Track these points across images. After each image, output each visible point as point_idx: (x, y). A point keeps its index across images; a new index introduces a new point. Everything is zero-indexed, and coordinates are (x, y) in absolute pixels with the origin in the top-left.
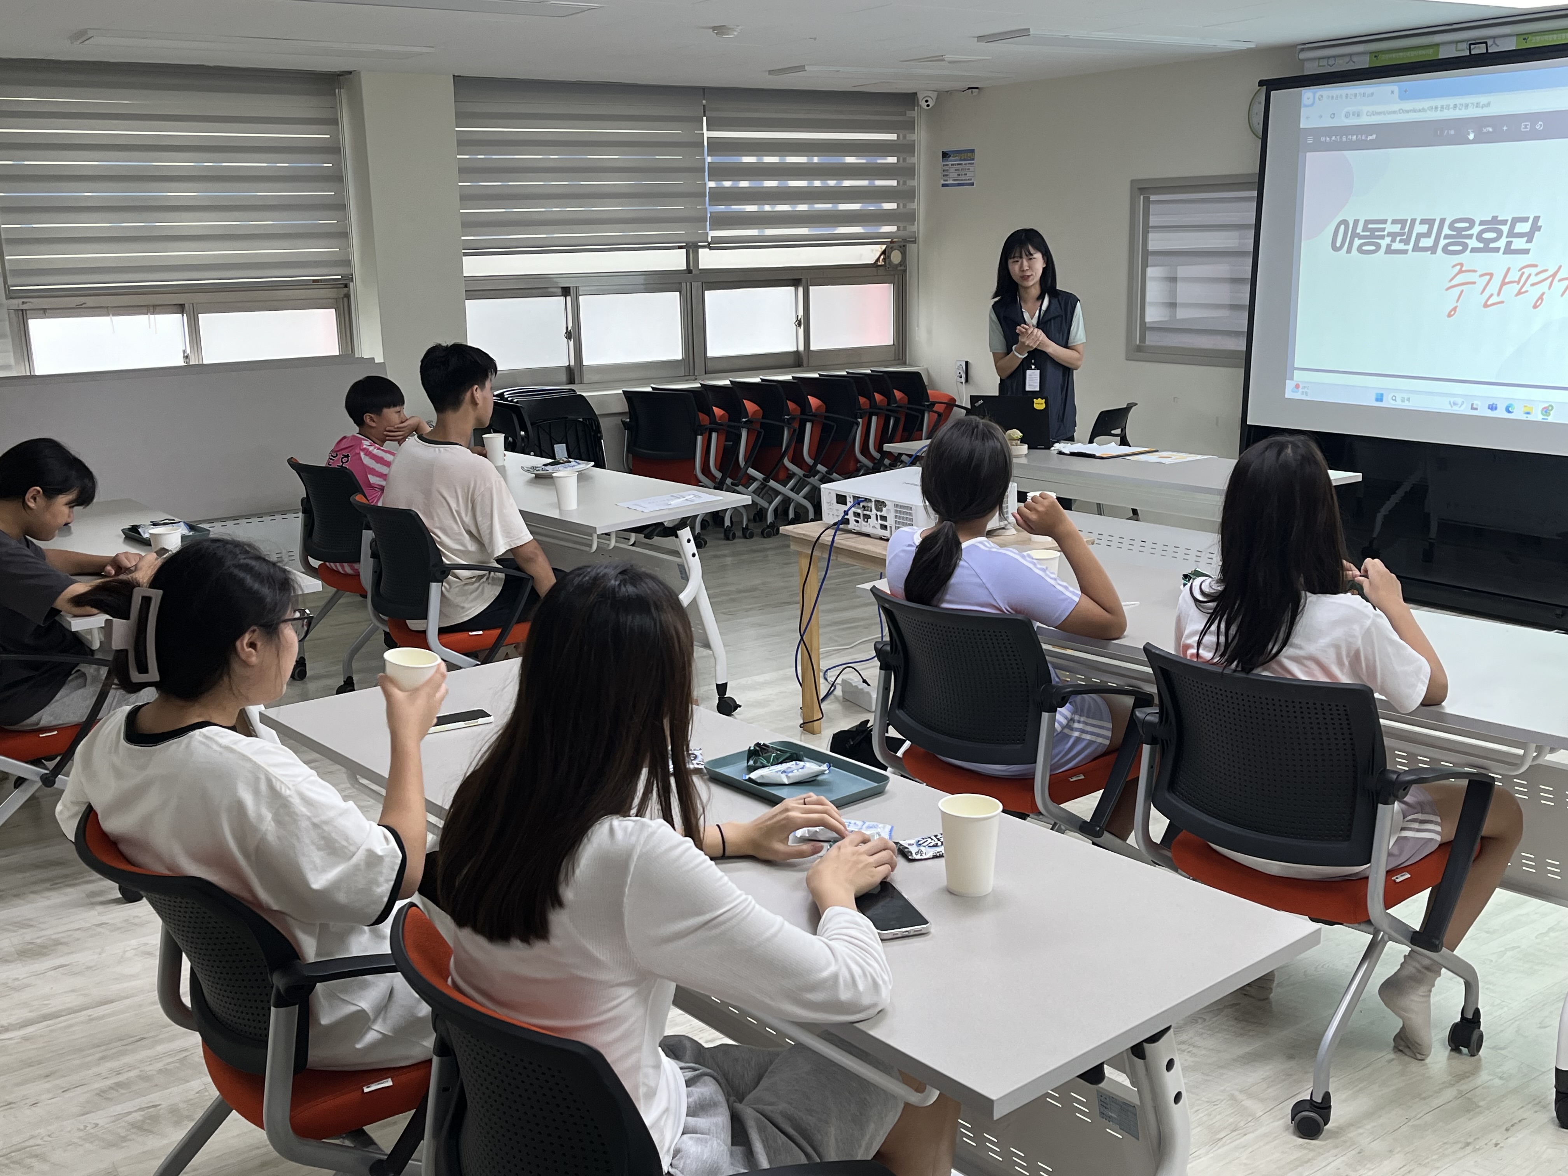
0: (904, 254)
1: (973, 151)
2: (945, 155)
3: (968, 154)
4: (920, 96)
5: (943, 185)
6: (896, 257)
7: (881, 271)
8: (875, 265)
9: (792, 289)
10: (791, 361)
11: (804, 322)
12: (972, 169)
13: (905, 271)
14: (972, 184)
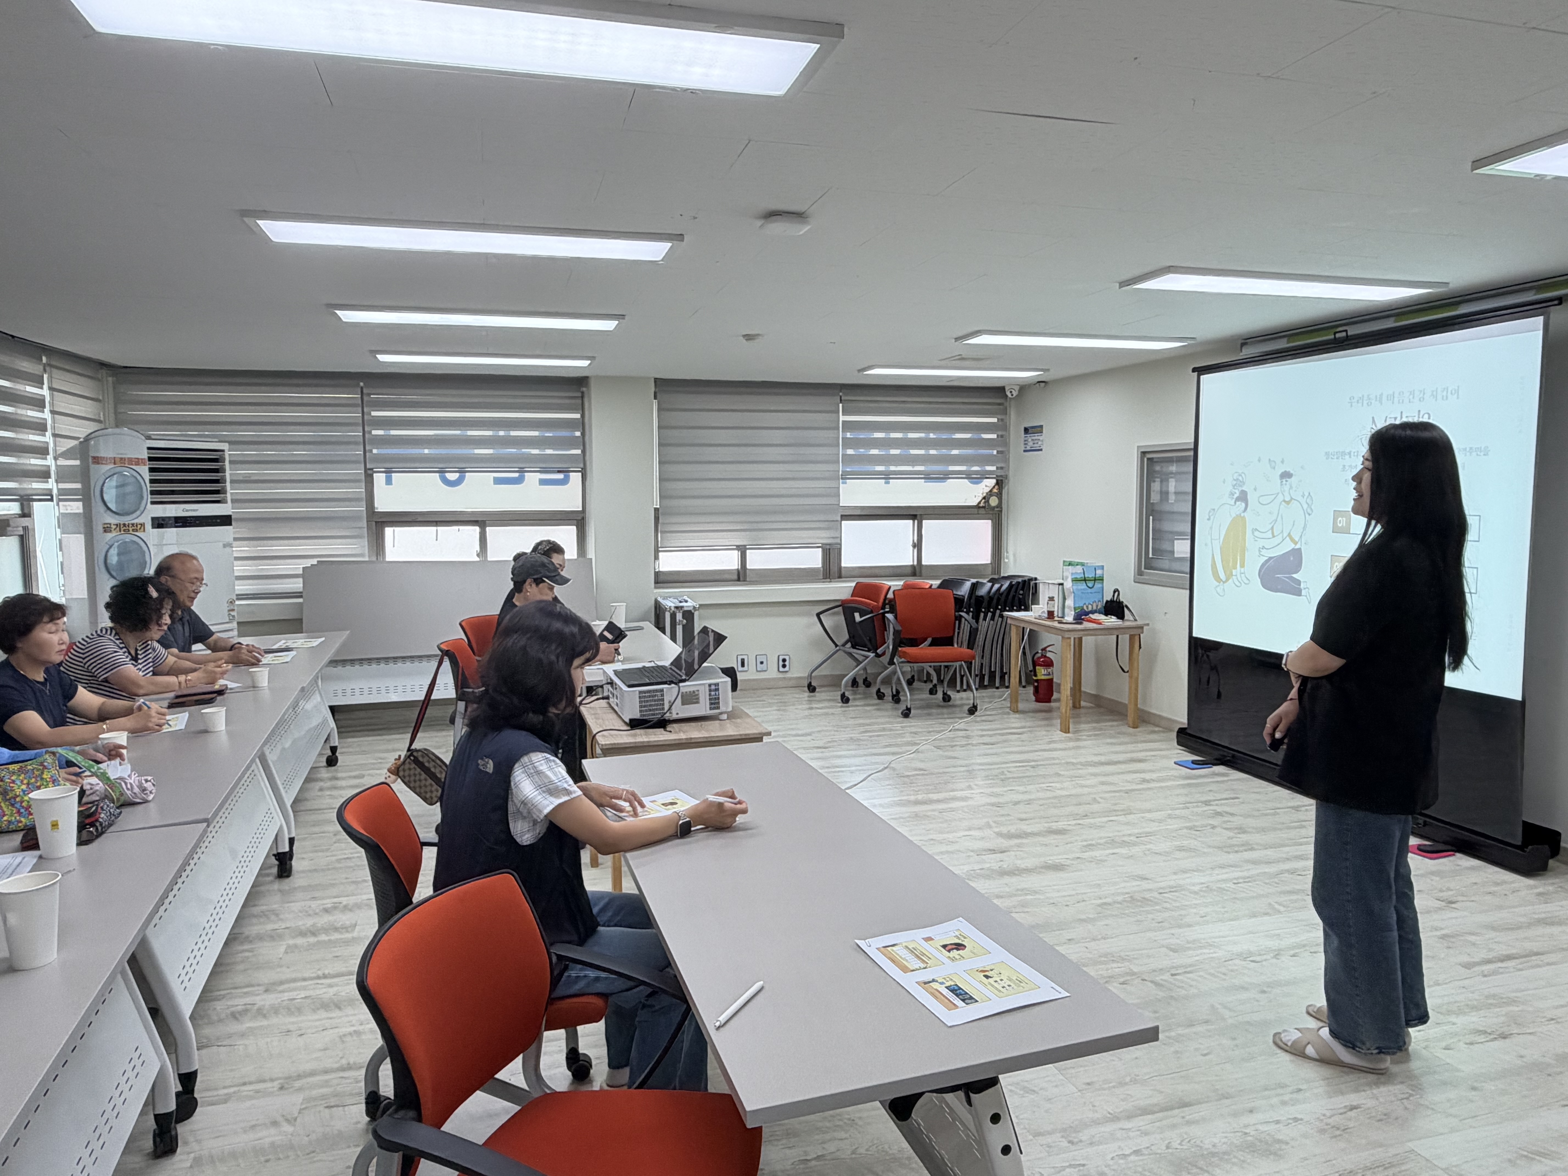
0: (1000, 499)
1: (1041, 427)
2: (1026, 430)
3: (1039, 429)
4: (1007, 389)
5: (1025, 451)
6: (994, 502)
7: (982, 511)
8: (978, 507)
9: (911, 521)
10: (909, 571)
11: (918, 545)
12: (1041, 438)
13: (1001, 511)
14: (1041, 450)
